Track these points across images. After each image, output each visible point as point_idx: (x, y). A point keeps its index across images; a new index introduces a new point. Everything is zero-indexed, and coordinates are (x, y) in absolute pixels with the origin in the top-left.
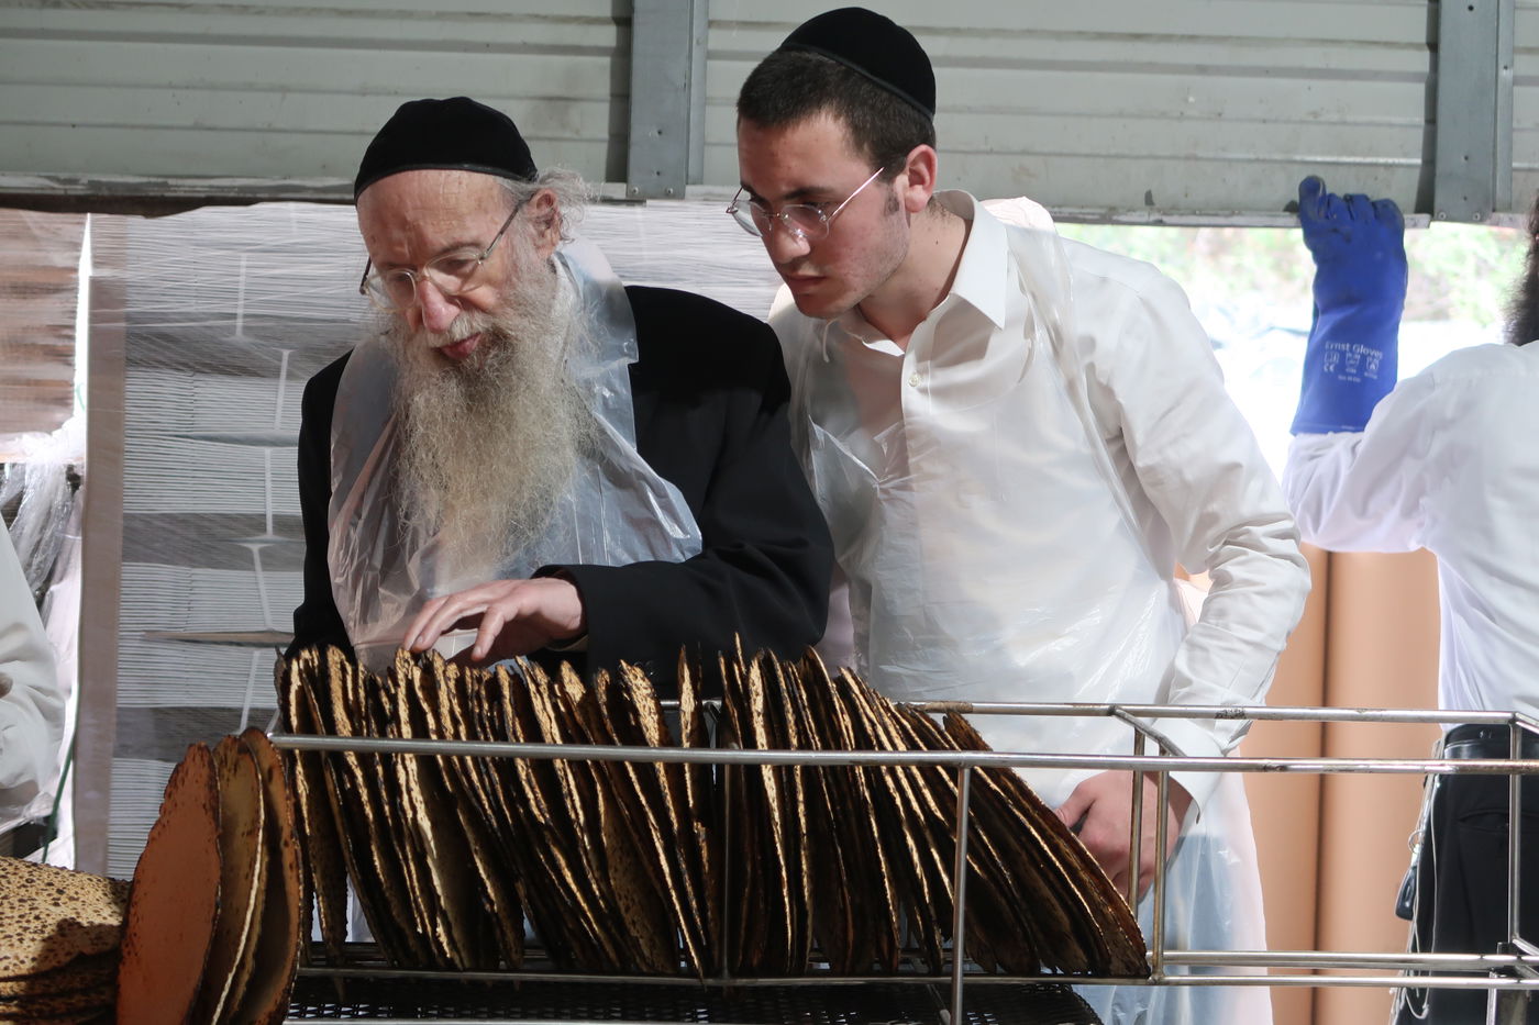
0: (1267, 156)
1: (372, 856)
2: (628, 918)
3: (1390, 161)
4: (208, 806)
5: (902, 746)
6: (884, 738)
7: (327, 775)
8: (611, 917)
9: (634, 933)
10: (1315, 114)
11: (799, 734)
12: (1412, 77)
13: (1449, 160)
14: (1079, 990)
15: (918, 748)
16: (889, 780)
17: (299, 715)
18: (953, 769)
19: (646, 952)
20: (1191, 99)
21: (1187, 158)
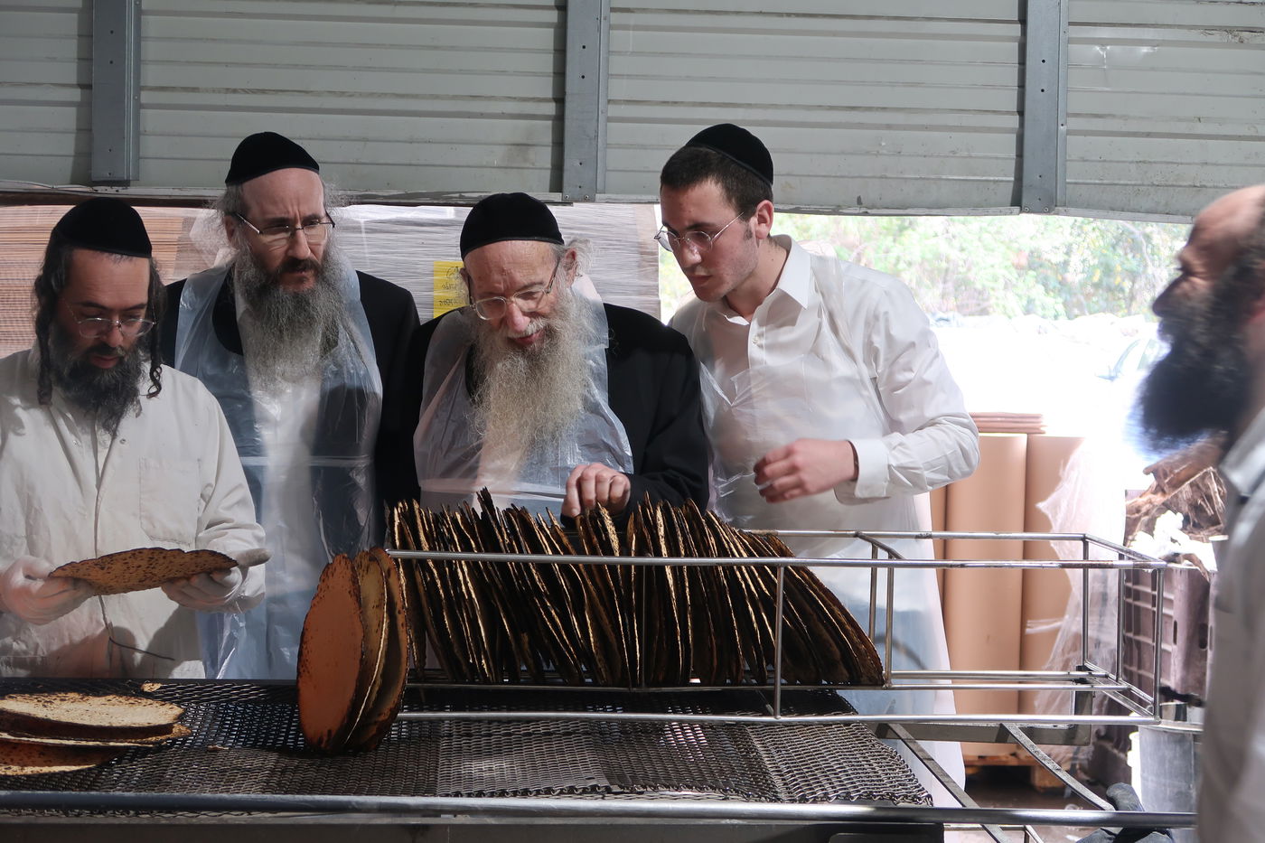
0: (927, 176)
1: (444, 617)
3: (997, 178)
4: (352, 593)
5: (745, 555)
6: (734, 551)
7: (417, 573)
10: (954, 152)
11: (685, 548)
12: (1009, 131)
13: (1030, 176)
15: (753, 556)
16: (738, 573)
17: (400, 539)
18: (774, 567)
20: (883, 144)
21: (881, 177)
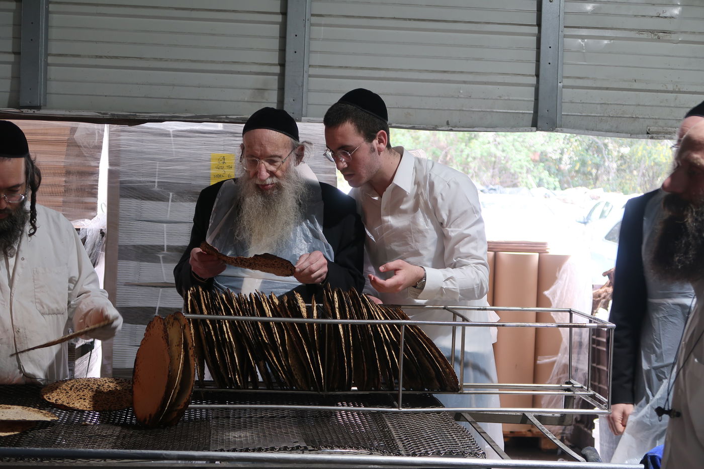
0: (485, 110)
1: (215, 352)
2: (294, 373)
3: (524, 112)
4: (164, 338)
5: (383, 319)
6: (377, 316)
7: (200, 327)
8: (288, 373)
9: (296, 378)
10: (500, 97)
11: (350, 314)
12: (530, 85)
13: (542, 111)
14: (435, 395)
15: (388, 319)
16: (379, 328)
17: (191, 308)
18: (399, 325)
19: (300, 384)
20: (461, 92)
21: (460, 110)
